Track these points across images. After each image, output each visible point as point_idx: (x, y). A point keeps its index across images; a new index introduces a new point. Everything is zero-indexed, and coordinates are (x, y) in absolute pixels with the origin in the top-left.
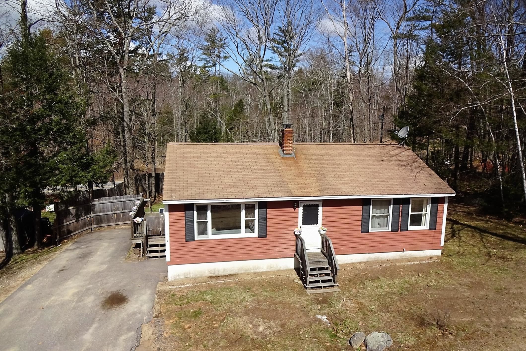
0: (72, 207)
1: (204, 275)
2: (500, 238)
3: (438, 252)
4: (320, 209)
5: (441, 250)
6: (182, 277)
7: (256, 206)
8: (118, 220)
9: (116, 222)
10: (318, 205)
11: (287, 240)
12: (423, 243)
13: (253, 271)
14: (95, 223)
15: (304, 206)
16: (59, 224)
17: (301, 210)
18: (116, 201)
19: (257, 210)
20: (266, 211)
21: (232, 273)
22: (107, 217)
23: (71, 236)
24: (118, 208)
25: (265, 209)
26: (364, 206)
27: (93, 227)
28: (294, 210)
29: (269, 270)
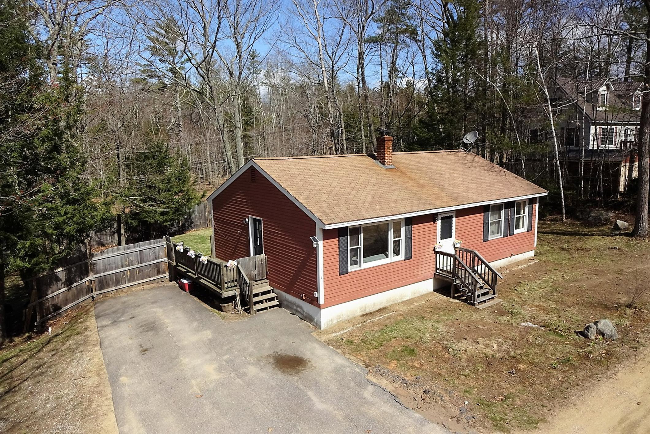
0: (60, 269)
1: (356, 315)
2: (555, 235)
3: (532, 254)
4: (454, 219)
5: (534, 251)
6: (335, 322)
7: (403, 223)
8: (132, 279)
9: (129, 281)
10: (452, 216)
11: (428, 259)
12: (523, 245)
13: (399, 301)
14: (97, 288)
15: (442, 219)
16: (41, 297)
17: (439, 222)
18: (129, 251)
19: (404, 227)
20: (412, 228)
21: (381, 307)
22: (116, 276)
23: (60, 314)
24: (132, 261)
25: (410, 226)
26: (485, 213)
27: (95, 294)
28: (434, 224)
29: (413, 297)
